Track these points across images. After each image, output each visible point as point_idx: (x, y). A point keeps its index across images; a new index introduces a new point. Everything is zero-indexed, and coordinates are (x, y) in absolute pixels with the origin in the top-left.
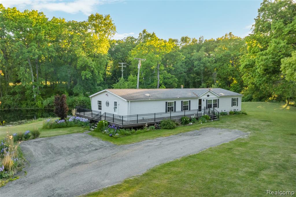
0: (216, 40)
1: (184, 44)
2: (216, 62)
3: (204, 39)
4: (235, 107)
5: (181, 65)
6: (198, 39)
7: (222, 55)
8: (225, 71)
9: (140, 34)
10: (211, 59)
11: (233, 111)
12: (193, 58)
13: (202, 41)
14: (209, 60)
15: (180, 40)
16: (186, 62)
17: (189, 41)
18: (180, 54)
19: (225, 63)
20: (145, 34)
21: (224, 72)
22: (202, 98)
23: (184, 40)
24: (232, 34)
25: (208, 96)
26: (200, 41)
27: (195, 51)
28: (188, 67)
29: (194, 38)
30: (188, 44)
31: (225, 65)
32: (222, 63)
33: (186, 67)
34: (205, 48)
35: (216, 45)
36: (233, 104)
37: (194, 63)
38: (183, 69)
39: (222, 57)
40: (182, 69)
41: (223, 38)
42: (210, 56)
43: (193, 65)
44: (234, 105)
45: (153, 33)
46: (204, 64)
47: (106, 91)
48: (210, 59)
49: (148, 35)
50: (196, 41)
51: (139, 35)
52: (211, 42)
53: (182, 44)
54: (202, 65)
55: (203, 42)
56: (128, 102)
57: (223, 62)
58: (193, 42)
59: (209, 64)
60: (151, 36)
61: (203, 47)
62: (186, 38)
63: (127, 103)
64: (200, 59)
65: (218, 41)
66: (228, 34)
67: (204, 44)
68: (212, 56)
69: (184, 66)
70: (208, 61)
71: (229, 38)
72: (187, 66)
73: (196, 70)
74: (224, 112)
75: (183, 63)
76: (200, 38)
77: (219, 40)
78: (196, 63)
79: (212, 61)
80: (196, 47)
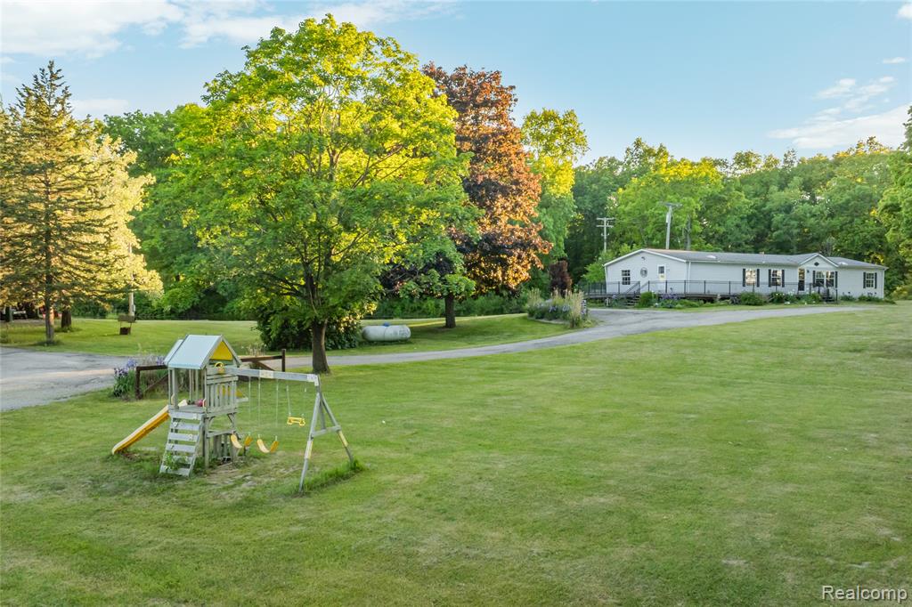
0: (831, 159)
1: (743, 171)
2: (832, 216)
3: (799, 157)
4: (870, 290)
5: (738, 226)
6: (782, 158)
7: (848, 197)
8: (856, 238)
9: (628, 149)
10: (817, 207)
11: (866, 295)
12: (769, 205)
13: (792, 161)
14: (814, 211)
15: (731, 161)
16: (750, 218)
17: (756, 163)
18: (741, 196)
19: (857, 217)
20: (640, 150)
21: (854, 240)
22: (805, 267)
23: (743, 159)
24: (875, 140)
25: (817, 264)
26: (786, 162)
27: (774, 188)
28: (755, 230)
29: (771, 156)
30: (754, 172)
31: (858, 221)
32: (849, 218)
33: (750, 230)
34: (801, 179)
35: (832, 172)
36: (867, 284)
37: (773, 217)
38: (744, 235)
39: (848, 201)
40: (738, 234)
41: (852, 153)
42: (815, 202)
43: (770, 223)
44: (869, 286)
45: (661, 146)
46: (801, 220)
47: (642, 252)
48: (815, 209)
49: (649, 152)
50: (776, 162)
51: (625, 154)
52: (817, 163)
53: (736, 172)
54: (795, 223)
55: (795, 165)
56: (687, 263)
57: (851, 215)
58: (768, 165)
59: (812, 220)
60: (654, 155)
61: (795, 178)
62: (748, 155)
63: (685, 265)
64: (788, 209)
65: (837, 162)
66: (865, 142)
67: (797, 170)
68: (821, 202)
69: (744, 227)
70: (810, 213)
71: (868, 153)
72: (752, 228)
73: (778, 236)
74: (848, 295)
75: (742, 218)
76: (785, 155)
77: (841, 159)
78: (778, 218)
79: (822, 212)
80: (778, 177)
